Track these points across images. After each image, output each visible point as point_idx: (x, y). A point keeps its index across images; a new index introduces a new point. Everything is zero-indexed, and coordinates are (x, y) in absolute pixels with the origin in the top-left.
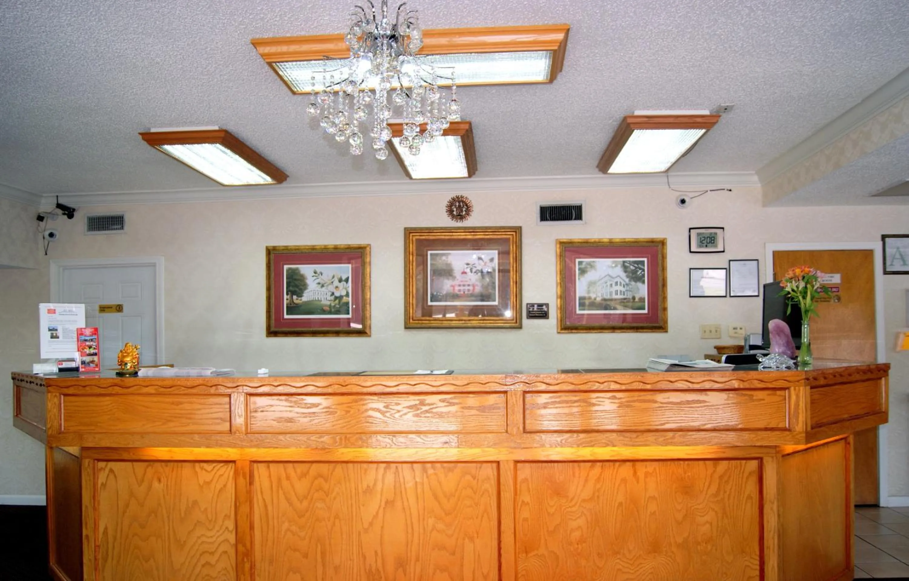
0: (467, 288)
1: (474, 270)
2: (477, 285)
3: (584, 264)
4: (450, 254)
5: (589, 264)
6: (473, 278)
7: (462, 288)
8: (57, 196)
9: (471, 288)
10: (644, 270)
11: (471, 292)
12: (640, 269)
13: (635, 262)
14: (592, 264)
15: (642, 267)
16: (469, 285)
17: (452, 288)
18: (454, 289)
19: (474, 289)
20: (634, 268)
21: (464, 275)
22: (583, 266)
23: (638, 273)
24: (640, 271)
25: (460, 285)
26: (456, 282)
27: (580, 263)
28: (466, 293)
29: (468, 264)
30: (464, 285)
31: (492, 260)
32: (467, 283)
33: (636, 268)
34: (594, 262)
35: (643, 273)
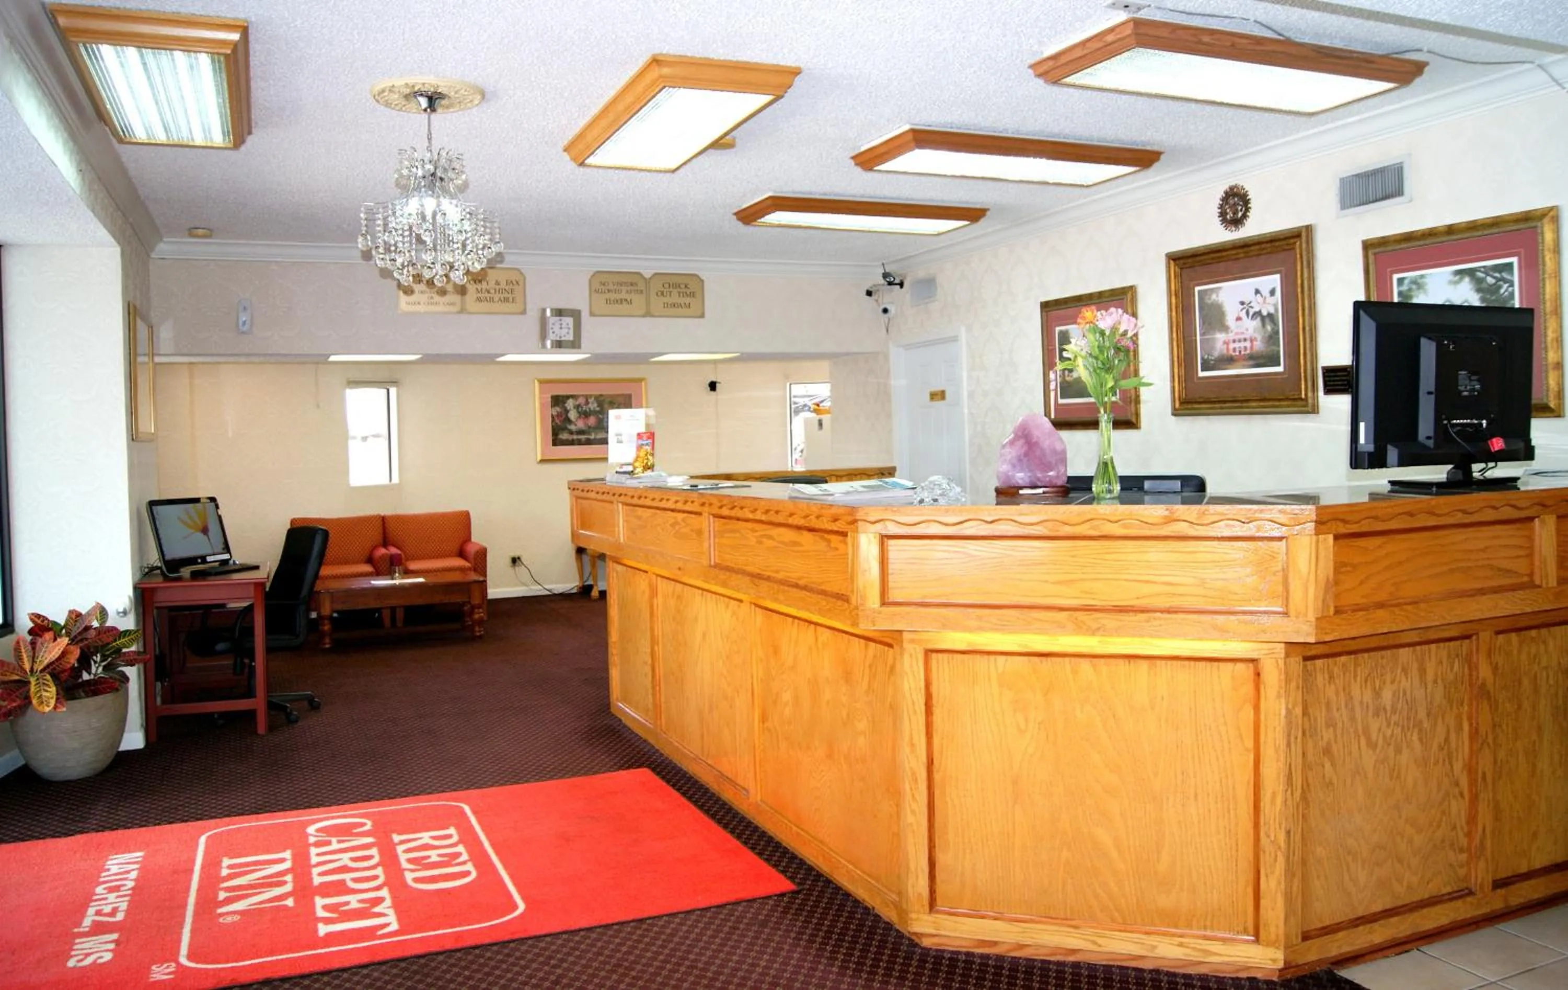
0: (1242, 344)
1: (1251, 313)
2: (1256, 339)
3: (1406, 282)
4: (1220, 288)
5: (1414, 282)
6: (1251, 327)
7: (1237, 345)
8: (883, 264)
9: (1248, 344)
10: (1512, 285)
11: (1248, 352)
12: (1505, 281)
13: (1497, 268)
14: (1419, 281)
15: (1509, 277)
16: (1245, 340)
17: (1225, 346)
18: (1228, 349)
19: (1252, 347)
20: (1493, 281)
21: (1239, 322)
22: (1404, 288)
23: (1502, 291)
24: (1506, 286)
25: (1234, 341)
26: (1231, 336)
27: (1400, 281)
28: (1243, 353)
29: (1242, 303)
30: (1240, 341)
31: (1272, 292)
32: (1242, 337)
33: (1498, 280)
34: (1422, 276)
35: (1510, 289)
